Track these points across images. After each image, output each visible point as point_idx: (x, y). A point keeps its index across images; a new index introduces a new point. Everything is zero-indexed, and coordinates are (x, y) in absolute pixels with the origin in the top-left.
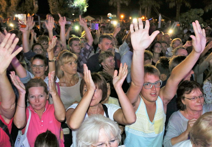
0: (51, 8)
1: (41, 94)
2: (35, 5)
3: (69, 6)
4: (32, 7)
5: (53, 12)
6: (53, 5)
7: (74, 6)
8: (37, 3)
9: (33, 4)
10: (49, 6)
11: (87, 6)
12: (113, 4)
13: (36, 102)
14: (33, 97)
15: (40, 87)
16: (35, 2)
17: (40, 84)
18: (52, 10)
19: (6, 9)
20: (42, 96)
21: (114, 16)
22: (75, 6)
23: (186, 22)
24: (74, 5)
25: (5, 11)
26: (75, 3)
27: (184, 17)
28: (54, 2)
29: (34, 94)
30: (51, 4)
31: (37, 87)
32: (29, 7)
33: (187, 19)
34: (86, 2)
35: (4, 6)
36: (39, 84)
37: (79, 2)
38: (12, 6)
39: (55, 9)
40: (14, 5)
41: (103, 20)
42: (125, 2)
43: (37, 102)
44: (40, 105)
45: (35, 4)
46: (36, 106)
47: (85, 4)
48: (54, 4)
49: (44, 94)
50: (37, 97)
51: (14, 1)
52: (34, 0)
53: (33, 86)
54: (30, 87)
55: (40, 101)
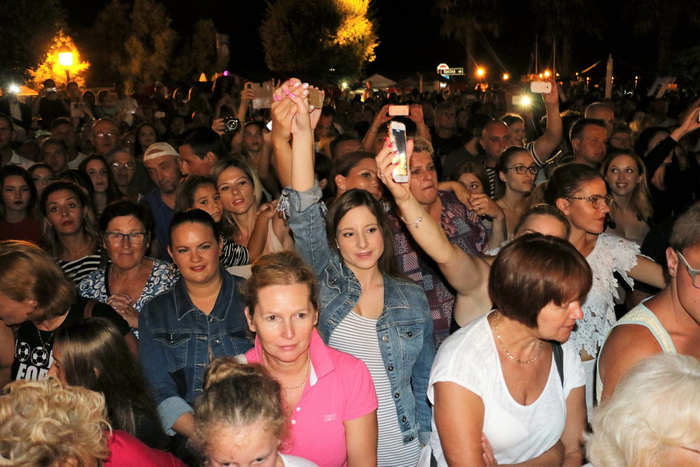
0: (267, 54)
1: (301, 309)
2: (220, 48)
3: (322, 44)
4: (213, 54)
5: (274, 65)
6: (274, 43)
7: (338, 43)
8: (226, 43)
9: (215, 45)
10: (263, 47)
11: (376, 42)
12: (453, 34)
13: (284, 335)
14: (273, 318)
15: (299, 286)
16: (221, 39)
18: (273, 59)
19: (143, 66)
20: (302, 315)
21: (457, 71)
22: (341, 43)
23: (690, 78)
24: (336, 41)
25: (138, 70)
26: (339, 34)
27: (685, 63)
28: (277, 37)
30: (269, 41)
31: (290, 287)
32: (203, 55)
33: (695, 70)
34: (372, 30)
35: (138, 57)
36: (293, 277)
37: (352, 31)
39: (280, 55)
40: (162, 52)
41: (424, 85)
42: (490, 26)
43: (290, 335)
44: (295, 346)
45: (221, 44)
46: (282, 347)
47: (370, 36)
48: (278, 41)
49: (309, 310)
50: (287, 320)
51: (164, 41)
52: (217, 35)
53: (275, 283)
54: (264, 285)
55: (296, 332)
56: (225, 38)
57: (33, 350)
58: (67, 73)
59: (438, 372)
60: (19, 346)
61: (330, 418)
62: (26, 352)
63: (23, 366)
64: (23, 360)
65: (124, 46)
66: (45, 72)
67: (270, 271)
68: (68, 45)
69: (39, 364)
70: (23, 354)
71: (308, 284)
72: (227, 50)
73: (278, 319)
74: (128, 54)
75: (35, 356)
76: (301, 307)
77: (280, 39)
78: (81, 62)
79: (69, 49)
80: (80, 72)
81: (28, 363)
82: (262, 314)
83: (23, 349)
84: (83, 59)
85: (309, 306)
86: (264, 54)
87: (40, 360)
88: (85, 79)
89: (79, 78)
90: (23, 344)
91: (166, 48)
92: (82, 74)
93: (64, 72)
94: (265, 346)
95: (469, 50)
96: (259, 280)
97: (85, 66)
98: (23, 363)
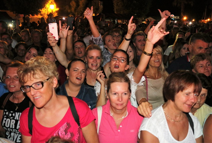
1: (125, 92)
2: (100, 6)
4: (97, 7)
5: (117, 12)
6: (117, 5)
8: (102, 4)
9: (98, 5)
10: (114, 6)
12: (177, 5)
13: (118, 100)
14: (115, 94)
16: (101, 3)
17: (125, 79)
18: (117, 10)
19: (75, 10)
20: (125, 94)
21: (177, 17)
25: (74, 11)
28: (118, 3)
29: (117, 91)
30: (116, 4)
31: (122, 83)
35: (74, 7)
36: (123, 80)
38: (80, 7)
39: (119, 9)
40: (82, 6)
42: (190, 2)
43: (120, 100)
44: (122, 104)
45: (100, 4)
46: (117, 104)
48: (119, 4)
49: (128, 92)
50: (120, 95)
51: (82, 2)
52: (99, 1)
53: (116, 81)
54: (113, 82)
55: (123, 99)
56: (102, 3)
57: (9, 113)
58: (52, 11)
59: (142, 127)
60: (4, 111)
61: (132, 131)
62: (7, 113)
63: (5, 119)
64: (5, 116)
65: (70, 4)
66: (46, 11)
67: (115, 77)
68: (53, 2)
69: (11, 118)
70: (6, 114)
71: (128, 83)
72: (102, 7)
73: (117, 94)
74: (71, 6)
75: (10, 115)
76: (125, 91)
77: (119, 3)
78: (56, 8)
79: (53, 4)
80: (56, 11)
81: (7, 118)
82: (111, 92)
83: (6, 112)
84: (57, 7)
85: (128, 90)
86: (114, 8)
87: (12, 116)
88: (57, 13)
89: (55, 13)
90: (6, 110)
91: (83, 5)
92: (56, 12)
93: (51, 11)
94: (111, 103)
95: (182, 10)
96: (111, 80)
97: (58, 9)
98: (5, 118)
